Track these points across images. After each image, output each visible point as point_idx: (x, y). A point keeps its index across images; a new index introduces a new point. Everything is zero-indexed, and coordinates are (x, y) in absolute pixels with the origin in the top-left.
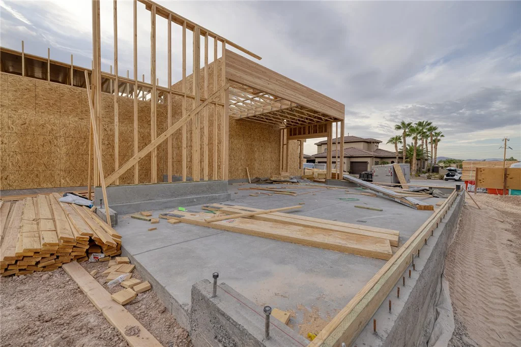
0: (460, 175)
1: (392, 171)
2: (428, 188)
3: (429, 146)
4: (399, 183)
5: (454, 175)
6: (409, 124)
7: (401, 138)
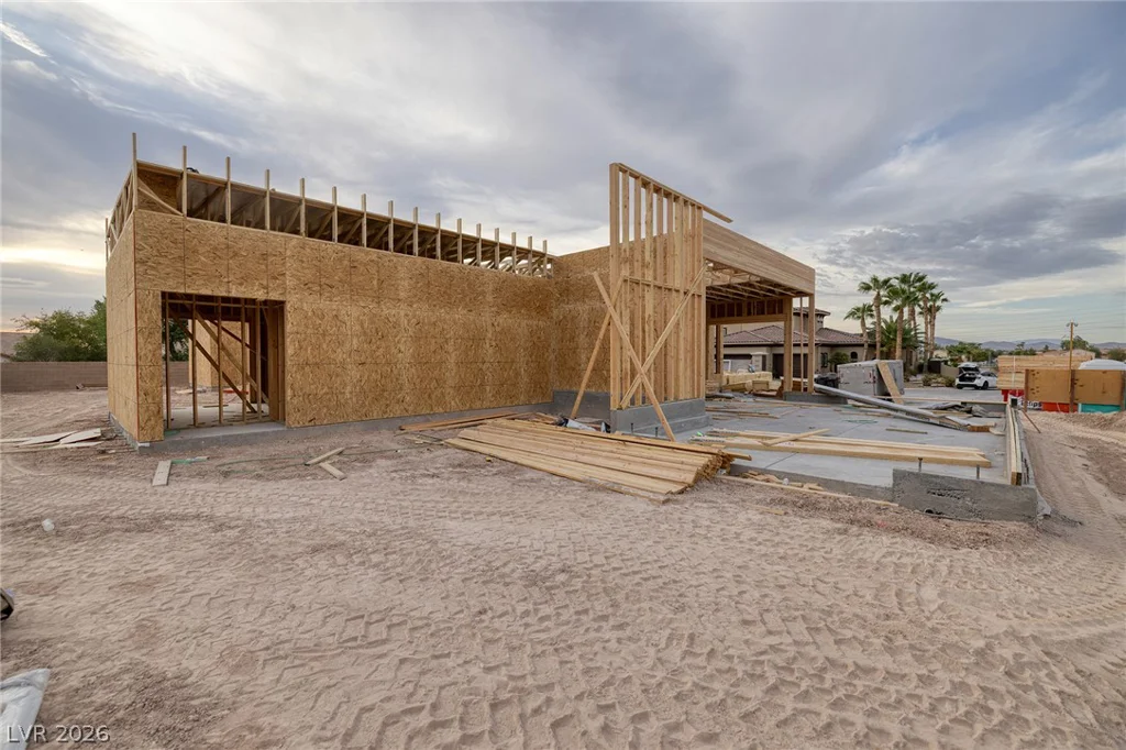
0: (984, 379)
1: (875, 374)
2: (959, 404)
3: (920, 320)
4: (889, 395)
5: (974, 379)
6: (886, 282)
7: (873, 308)
